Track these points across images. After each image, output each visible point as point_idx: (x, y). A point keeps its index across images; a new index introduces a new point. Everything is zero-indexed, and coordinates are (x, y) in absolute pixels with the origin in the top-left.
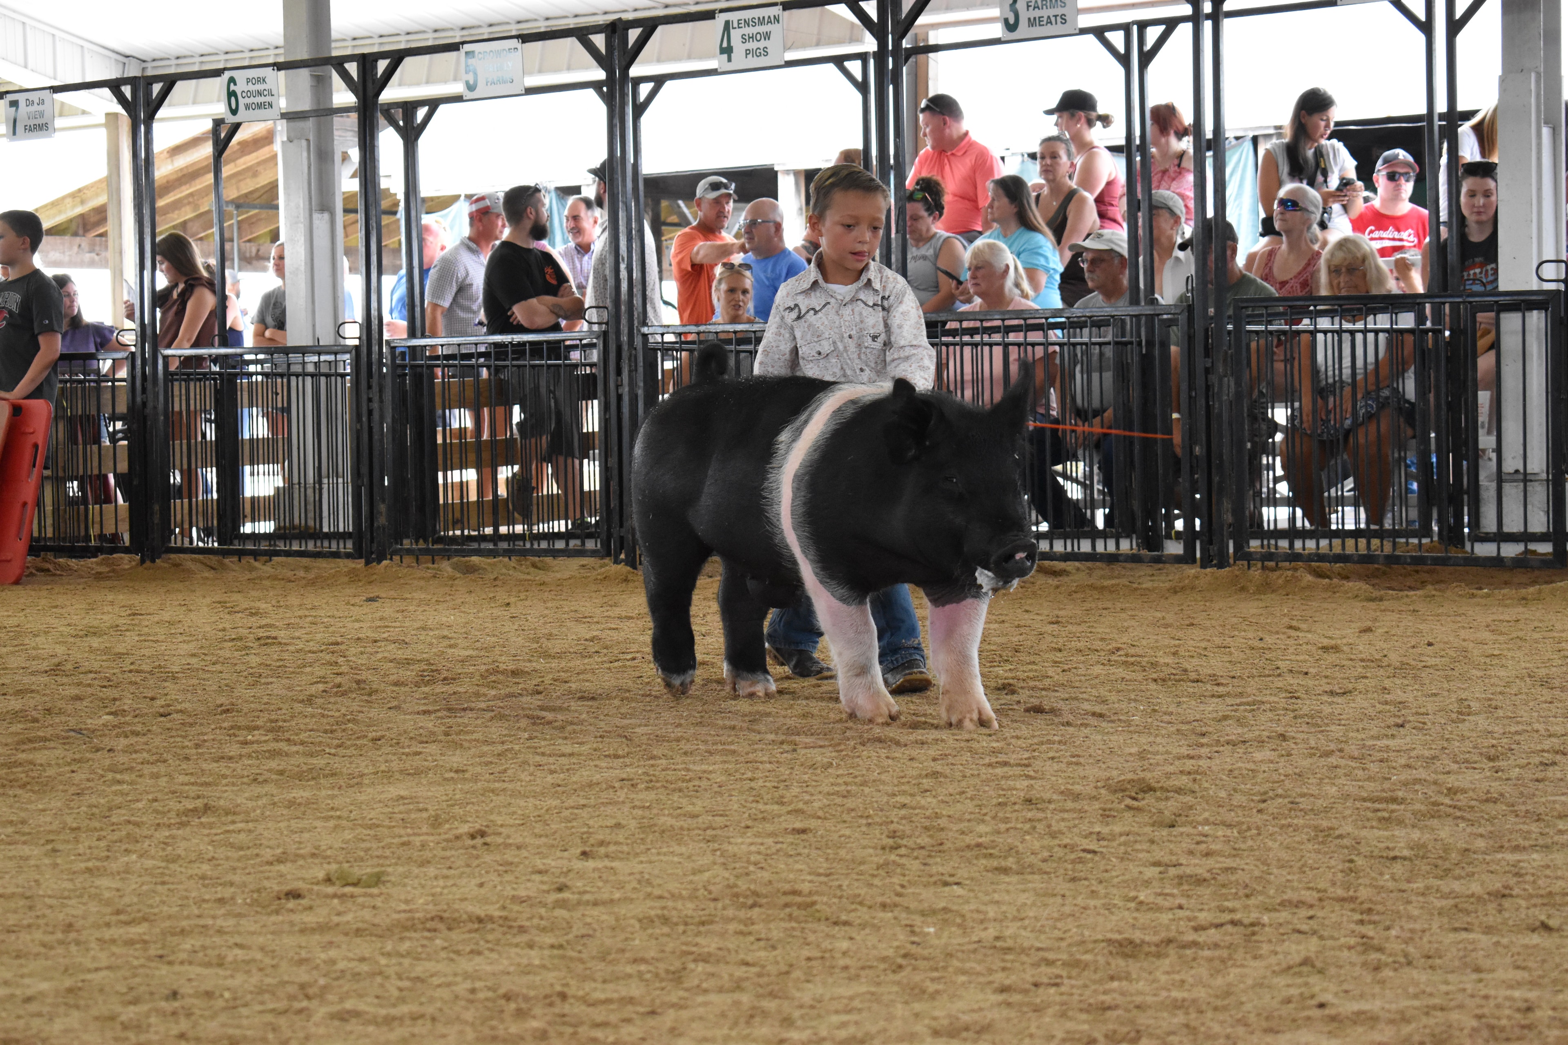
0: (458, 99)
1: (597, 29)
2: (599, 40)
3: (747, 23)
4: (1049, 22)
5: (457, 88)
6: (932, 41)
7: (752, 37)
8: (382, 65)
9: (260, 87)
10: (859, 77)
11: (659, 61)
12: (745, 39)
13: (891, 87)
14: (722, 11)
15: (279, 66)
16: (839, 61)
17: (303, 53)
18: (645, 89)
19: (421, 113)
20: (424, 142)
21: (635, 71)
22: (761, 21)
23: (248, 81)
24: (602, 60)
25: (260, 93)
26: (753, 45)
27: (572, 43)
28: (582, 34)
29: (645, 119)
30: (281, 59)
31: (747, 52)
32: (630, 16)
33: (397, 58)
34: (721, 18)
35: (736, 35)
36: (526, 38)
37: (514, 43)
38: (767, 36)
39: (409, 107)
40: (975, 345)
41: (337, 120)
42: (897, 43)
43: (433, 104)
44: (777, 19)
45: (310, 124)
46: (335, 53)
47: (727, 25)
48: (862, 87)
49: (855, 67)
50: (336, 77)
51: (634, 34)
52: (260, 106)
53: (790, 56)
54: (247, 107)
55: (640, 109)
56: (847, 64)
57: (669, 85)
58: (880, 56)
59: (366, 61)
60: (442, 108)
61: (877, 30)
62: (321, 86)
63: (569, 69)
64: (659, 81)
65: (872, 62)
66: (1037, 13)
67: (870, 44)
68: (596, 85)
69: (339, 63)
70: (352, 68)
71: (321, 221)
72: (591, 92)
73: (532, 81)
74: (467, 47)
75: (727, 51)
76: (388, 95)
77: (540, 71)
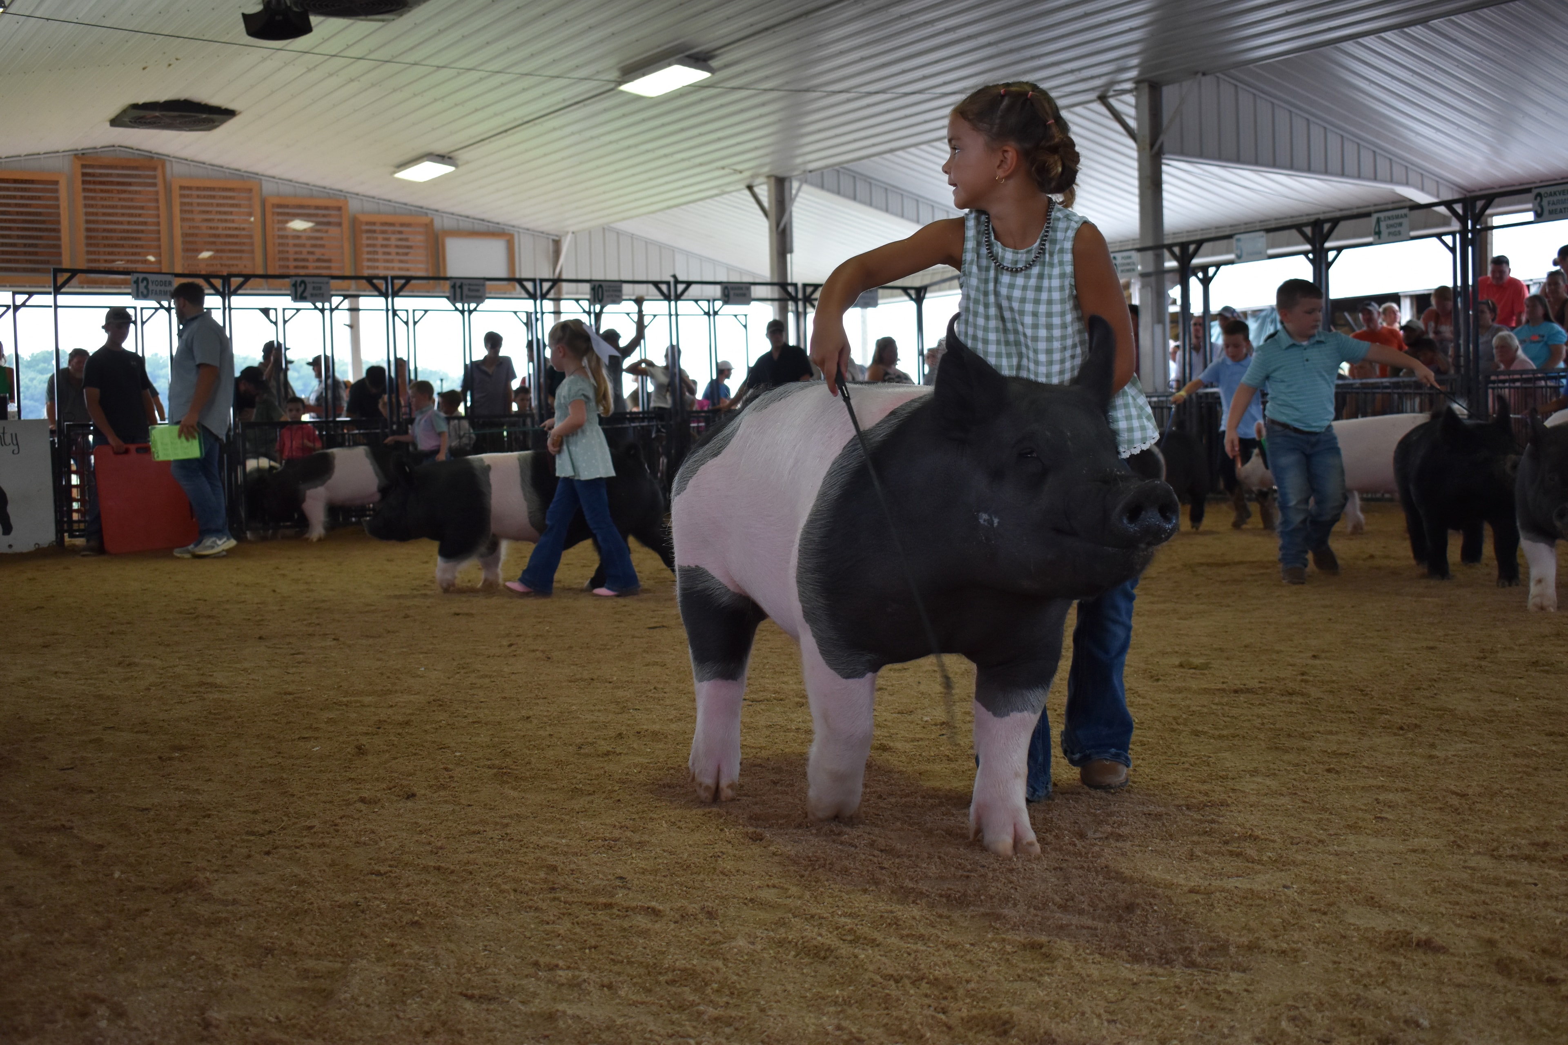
0: (1231, 262)
1: (1306, 224)
2: (1308, 231)
3: (1389, 218)
4: (1561, 211)
5: (1231, 257)
6: (1489, 224)
7: (1392, 226)
8: (1192, 248)
9: (1128, 261)
10: (1451, 245)
11: (1338, 239)
12: (1388, 227)
13: (1470, 249)
14: (1376, 212)
15: (1139, 250)
16: (1439, 236)
17: (1149, 243)
18: (1331, 255)
19: (1211, 270)
20: (1212, 286)
21: (1327, 245)
22: (1397, 217)
23: (1123, 258)
24: (1308, 240)
25: (1128, 264)
26: (1392, 230)
27: (1294, 233)
28: (1298, 227)
29: (1331, 271)
30: (1138, 246)
31: (1390, 234)
32: (1322, 217)
33: (1200, 243)
34: (1375, 217)
35: (1383, 225)
36: (1268, 231)
37: (1262, 233)
38: (1400, 224)
39: (1204, 268)
40: (1518, 388)
41: (1168, 276)
42: (1473, 226)
43: (1218, 266)
44: (1406, 216)
45: (1152, 279)
46: (1167, 242)
47: (1378, 221)
48: (1453, 250)
49: (1448, 239)
50: (1167, 254)
51: (1327, 227)
52: (1128, 271)
53: (1413, 234)
54: (1122, 271)
55: (1329, 265)
56: (1444, 238)
57: (1344, 252)
58: (1463, 232)
59: (1184, 246)
60: (1222, 268)
61: (1463, 220)
62: (1160, 260)
63: (1288, 245)
64: (1339, 250)
65: (1458, 236)
66: (1554, 207)
67: (1456, 226)
68: (1305, 253)
69: (1170, 247)
70: (1177, 250)
71: (1158, 329)
72: (1302, 257)
73: (1271, 252)
74: (1237, 236)
75: (1378, 233)
76: (1196, 261)
77: (1273, 246)
